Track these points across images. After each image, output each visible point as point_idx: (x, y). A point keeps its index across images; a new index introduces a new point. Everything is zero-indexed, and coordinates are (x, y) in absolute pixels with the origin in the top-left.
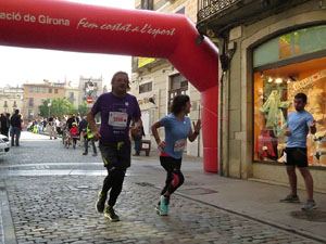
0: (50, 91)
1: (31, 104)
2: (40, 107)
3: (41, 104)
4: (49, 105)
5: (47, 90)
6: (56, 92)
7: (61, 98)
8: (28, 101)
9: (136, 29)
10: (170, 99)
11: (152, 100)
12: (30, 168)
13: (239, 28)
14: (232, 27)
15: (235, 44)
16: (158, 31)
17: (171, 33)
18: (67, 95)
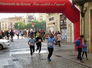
0: (17, 20)
1: (11, 24)
2: (14, 25)
3: (15, 24)
4: (18, 25)
5: (16, 19)
6: (19, 20)
7: (21, 22)
8: (10, 23)
9: (52, 5)
10: (60, 23)
11: (54, 24)
12: (21, 51)
13: (88, 3)
14: (85, 3)
15: (86, 8)
16: (59, 5)
17: (63, 5)
18: (23, 20)
